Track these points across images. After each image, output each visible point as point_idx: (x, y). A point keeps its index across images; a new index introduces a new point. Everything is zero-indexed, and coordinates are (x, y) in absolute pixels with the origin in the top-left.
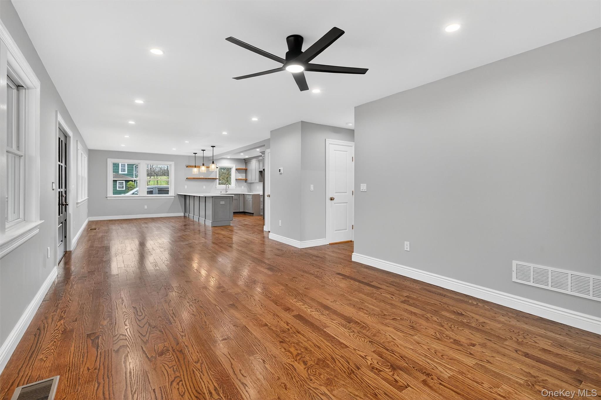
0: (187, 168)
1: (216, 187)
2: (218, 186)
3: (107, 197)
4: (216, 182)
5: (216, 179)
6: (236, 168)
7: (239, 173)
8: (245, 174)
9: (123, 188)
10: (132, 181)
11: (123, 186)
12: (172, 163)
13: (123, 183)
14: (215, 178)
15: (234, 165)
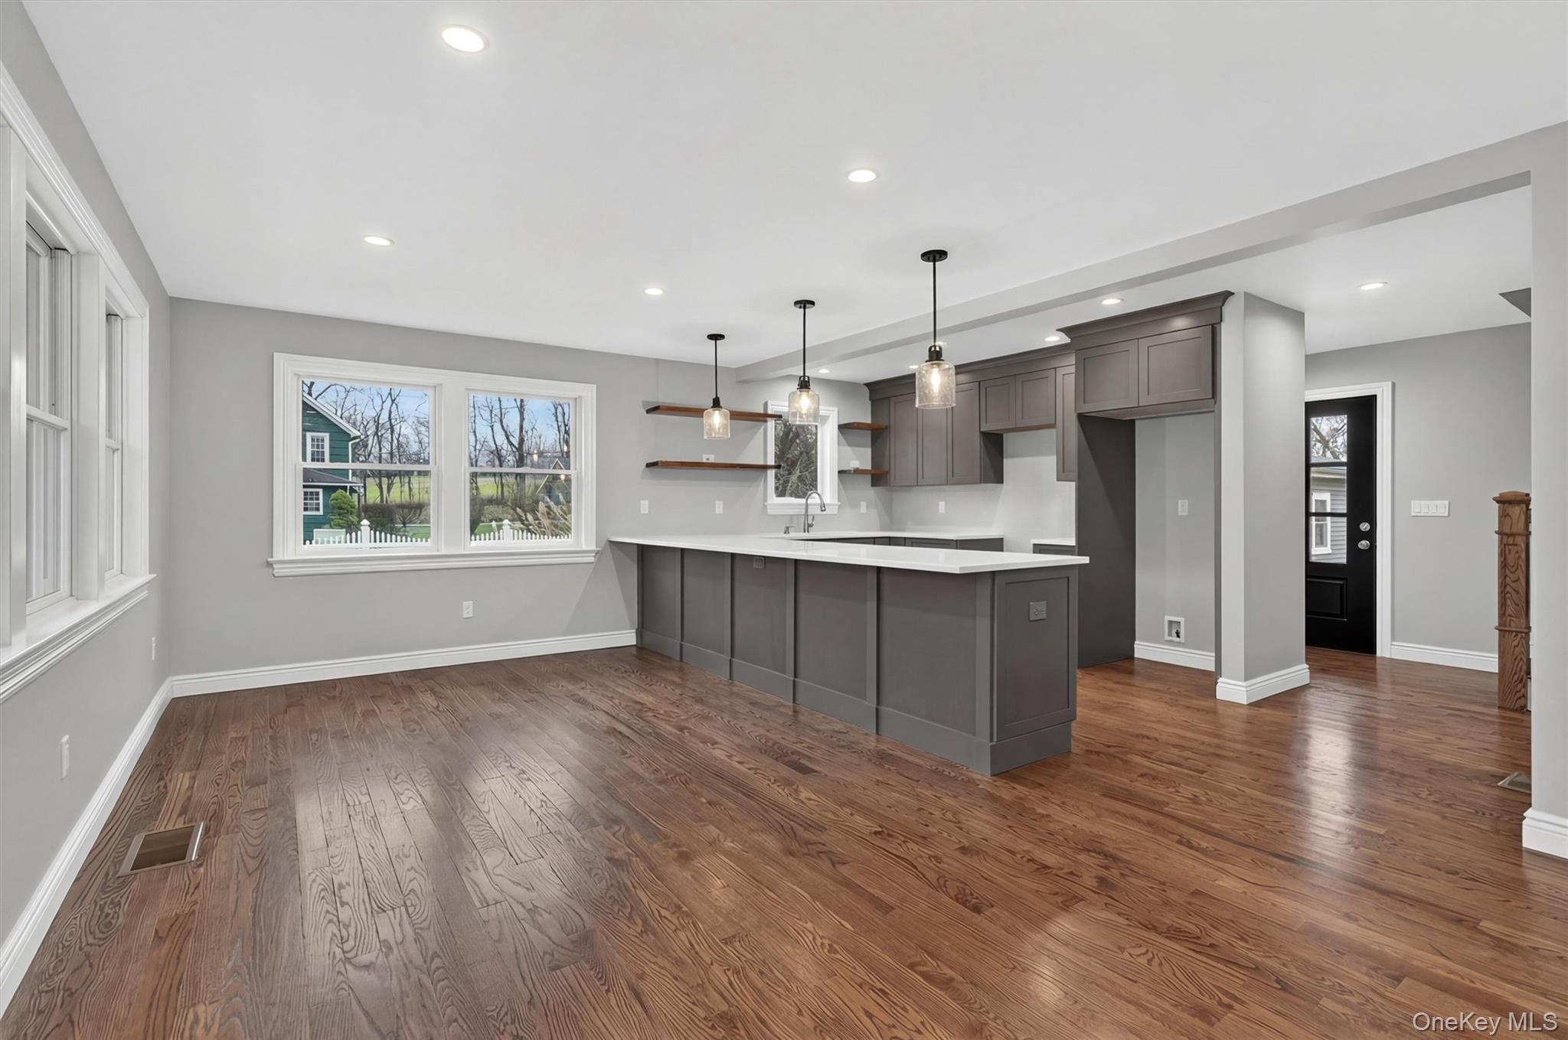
0: (649, 415)
1: (765, 507)
2: (774, 500)
3: (270, 565)
4: (762, 483)
5: (765, 467)
6: (841, 423)
7: (850, 444)
8: (869, 450)
9: (318, 509)
10: (345, 488)
11: (318, 504)
12: (588, 393)
13: (317, 494)
14: (761, 463)
15: (831, 408)
